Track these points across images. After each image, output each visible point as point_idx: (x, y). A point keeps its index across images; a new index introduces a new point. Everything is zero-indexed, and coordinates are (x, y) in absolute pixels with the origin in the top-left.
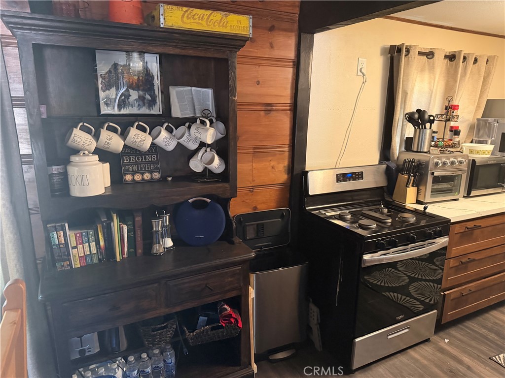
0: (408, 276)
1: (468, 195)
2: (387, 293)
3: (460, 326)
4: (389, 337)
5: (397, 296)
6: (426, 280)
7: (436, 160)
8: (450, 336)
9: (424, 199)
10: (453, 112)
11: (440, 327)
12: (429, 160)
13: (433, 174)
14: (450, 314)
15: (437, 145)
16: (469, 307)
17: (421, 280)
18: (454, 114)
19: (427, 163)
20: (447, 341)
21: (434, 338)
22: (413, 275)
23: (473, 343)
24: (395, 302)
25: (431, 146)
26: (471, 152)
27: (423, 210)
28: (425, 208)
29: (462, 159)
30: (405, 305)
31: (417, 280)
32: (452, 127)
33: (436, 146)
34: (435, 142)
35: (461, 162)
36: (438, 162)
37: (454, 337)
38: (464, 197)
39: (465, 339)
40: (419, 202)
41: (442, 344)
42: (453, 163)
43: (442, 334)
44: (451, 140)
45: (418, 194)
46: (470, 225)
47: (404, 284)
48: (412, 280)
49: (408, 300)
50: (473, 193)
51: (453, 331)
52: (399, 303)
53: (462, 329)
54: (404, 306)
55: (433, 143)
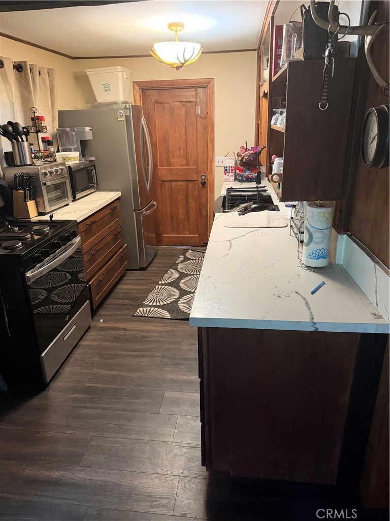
0: (43, 289)
1: (74, 199)
2: (35, 311)
3: (104, 306)
4: (65, 339)
5: (45, 308)
6: (60, 286)
7: (43, 171)
8: (102, 316)
9: (45, 210)
10: (41, 123)
11: (94, 312)
12: (38, 171)
13: (45, 184)
14: (97, 299)
15: (38, 156)
16: (106, 288)
17: (57, 287)
18: (43, 125)
19: (37, 175)
20: (101, 321)
21: (93, 324)
22: (47, 287)
23: (119, 313)
24: (47, 314)
25: (33, 158)
26: (64, 159)
27: (49, 219)
28: (51, 217)
29: (62, 167)
30: (57, 312)
31: (54, 289)
32: (43, 139)
33: (36, 157)
34: (34, 154)
35: (62, 170)
36: (46, 172)
37: (105, 315)
38: (73, 201)
39: (111, 313)
40: (40, 214)
41: (100, 325)
42: (56, 171)
43: (95, 318)
44: (47, 150)
45: (37, 206)
46: (88, 222)
47: (44, 297)
48: (49, 291)
49: (56, 308)
50: (78, 196)
51: (102, 312)
52: (51, 314)
53: (106, 307)
54: (56, 314)
55: (33, 155)
